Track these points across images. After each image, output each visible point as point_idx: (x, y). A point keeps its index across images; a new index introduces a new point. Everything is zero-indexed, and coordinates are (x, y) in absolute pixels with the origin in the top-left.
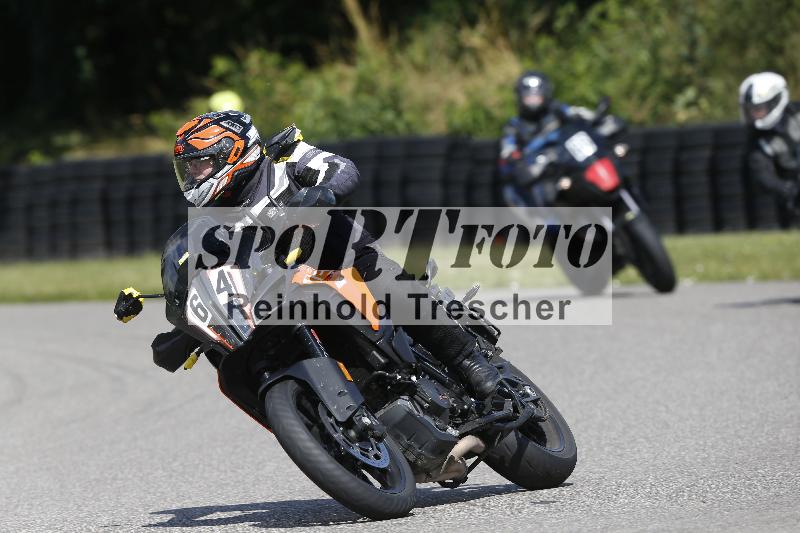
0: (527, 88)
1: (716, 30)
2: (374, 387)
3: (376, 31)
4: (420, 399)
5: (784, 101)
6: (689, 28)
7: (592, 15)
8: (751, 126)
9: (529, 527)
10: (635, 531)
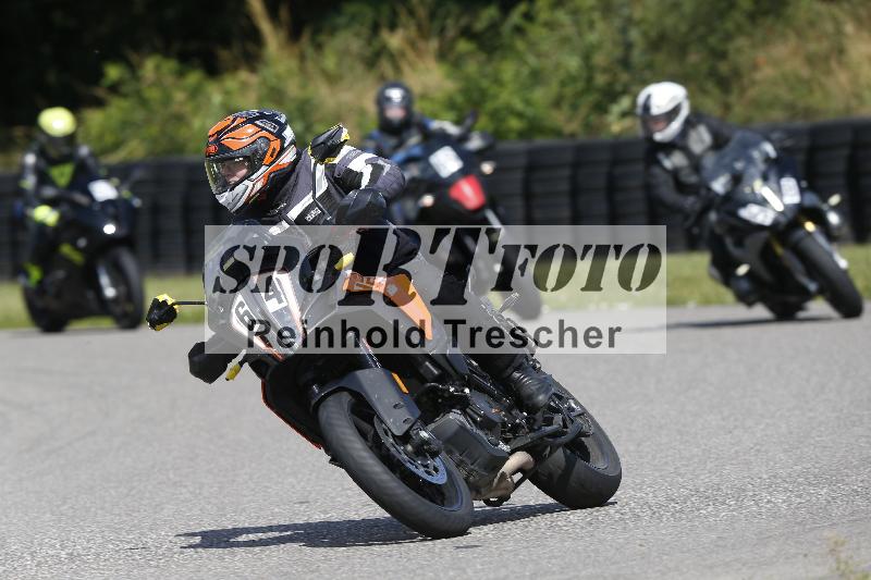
0: (389, 99)
1: (653, 34)
2: (425, 399)
3: (283, 34)
4: (472, 413)
5: (685, 112)
6: (624, 31)
7: (516, 17)
8: (649, 139)
9: (451, 573)
10: (567, 577)
